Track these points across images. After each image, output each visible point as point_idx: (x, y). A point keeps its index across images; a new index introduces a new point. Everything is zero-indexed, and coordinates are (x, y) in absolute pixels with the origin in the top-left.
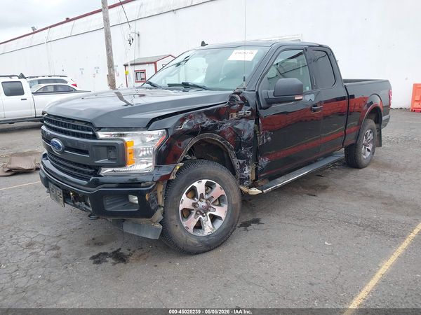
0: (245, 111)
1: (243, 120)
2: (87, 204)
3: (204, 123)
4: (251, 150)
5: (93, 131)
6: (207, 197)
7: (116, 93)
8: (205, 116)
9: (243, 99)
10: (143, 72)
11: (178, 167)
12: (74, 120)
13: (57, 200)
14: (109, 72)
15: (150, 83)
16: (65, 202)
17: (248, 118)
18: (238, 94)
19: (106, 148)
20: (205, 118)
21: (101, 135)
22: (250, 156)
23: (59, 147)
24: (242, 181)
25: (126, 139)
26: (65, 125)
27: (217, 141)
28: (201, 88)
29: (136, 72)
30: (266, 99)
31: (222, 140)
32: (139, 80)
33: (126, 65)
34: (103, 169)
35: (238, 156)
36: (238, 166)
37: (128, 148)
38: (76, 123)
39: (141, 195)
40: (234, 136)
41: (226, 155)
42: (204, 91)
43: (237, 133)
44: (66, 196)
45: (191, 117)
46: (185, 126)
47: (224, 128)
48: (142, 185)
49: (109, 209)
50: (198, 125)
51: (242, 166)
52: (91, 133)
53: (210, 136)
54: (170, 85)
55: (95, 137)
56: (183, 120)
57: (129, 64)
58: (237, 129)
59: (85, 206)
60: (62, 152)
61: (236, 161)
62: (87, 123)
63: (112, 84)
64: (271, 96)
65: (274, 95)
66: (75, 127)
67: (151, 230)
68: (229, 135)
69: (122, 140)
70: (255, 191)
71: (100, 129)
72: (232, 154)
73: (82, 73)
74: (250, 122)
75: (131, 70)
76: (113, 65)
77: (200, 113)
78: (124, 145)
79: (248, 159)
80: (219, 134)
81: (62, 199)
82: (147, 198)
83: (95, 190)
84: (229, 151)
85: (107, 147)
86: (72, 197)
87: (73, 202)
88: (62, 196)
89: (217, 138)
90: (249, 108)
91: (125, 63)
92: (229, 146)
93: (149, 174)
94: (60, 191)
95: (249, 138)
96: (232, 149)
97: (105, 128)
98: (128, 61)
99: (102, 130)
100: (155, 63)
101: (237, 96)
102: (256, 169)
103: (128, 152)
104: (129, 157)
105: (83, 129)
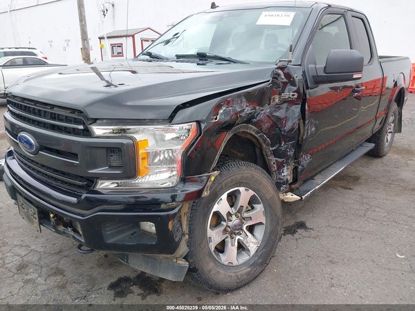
0: (289, 93)
1: (285, 105)
2: (75, 231)
3: (243, 111)
4: (293, 145)
5: (84, 124)
6: (246, 215)
7: (92, 68)
8: (244, 100)
9: (288, 76)
10: (120, 46)
11: (213, 178)
12: (53, 106)
13: (30, 221)
14: (83, 44)
15: (150, 54)
16: (40, 223)
17: (291, 102)
18: (282, 68)
19: (105, 150)
20: (245, 104)
21: (98, 130)
22: (291, 153)
23: (31, 145)
24: (278, 185)
25: (138, 137)
26: (39, 113)
27: (251, 134)
28: (227, 60)
29: (113, 46)
30: (313, 77)
31: (257, 133)
32: (115, 54)
33: (100, 38)
34: (100, 182)
35: (276, 153)
36: (275, 166)
37: (141, 151)
38: (56, 111)
39: (161, 223)
40: (272, 126)
41: (258, 151)
42: (233, 65)
43: (277, 123)
44: (43, 216)
45: (228, 103)
46: (221, 116)
47: (261, 117)
48: (163, 206)
49: (111, 241)
51: (280, 166)
52: (81, 127)
53: (245, 127)
54: (178, 57)
55: (87, 133)
56: (219, 106)
57: (105, 37)
58: (277, 117)
59: (72, 233)
60: (36, 153)
61: (273, 160)
62: (73, 110)
63: (87, 59)
64: (321, 73)
65: (325, 72)
66: (54, 117)
67: (171, 269)
68: (266, 126)
69: (131, 138)
70: (291, 197)
71: (95, 121)
72: (268, 150)
73: (51, 46)
74: (293, 107)
75: (107, 43)
76: (87, 37)
77: (239, 96)
78: (134, 146)
79: (287, 157)
80: (255, 124)
81: (37, 220)
82: (170, 227)
83: (90, 214)
84: (264, 146)
85: (108, 148)
86: (53, 220)
87: (54, 227)
88: (36, 216)
89: (252, 130)
90: (295, 88)
91: (100, 35)
92: (265, 141)
93: (172, 189)
94: (33, 210)
95: (292, 129)
96: (268, 145)
97: (103, 119)
98: (104, 33)
99: (98, 122)
100: (133, 36)
101: (280, 72)
102: (296, 168)
103: (140, 158)
104: (142, 165)
105: (67, 120)
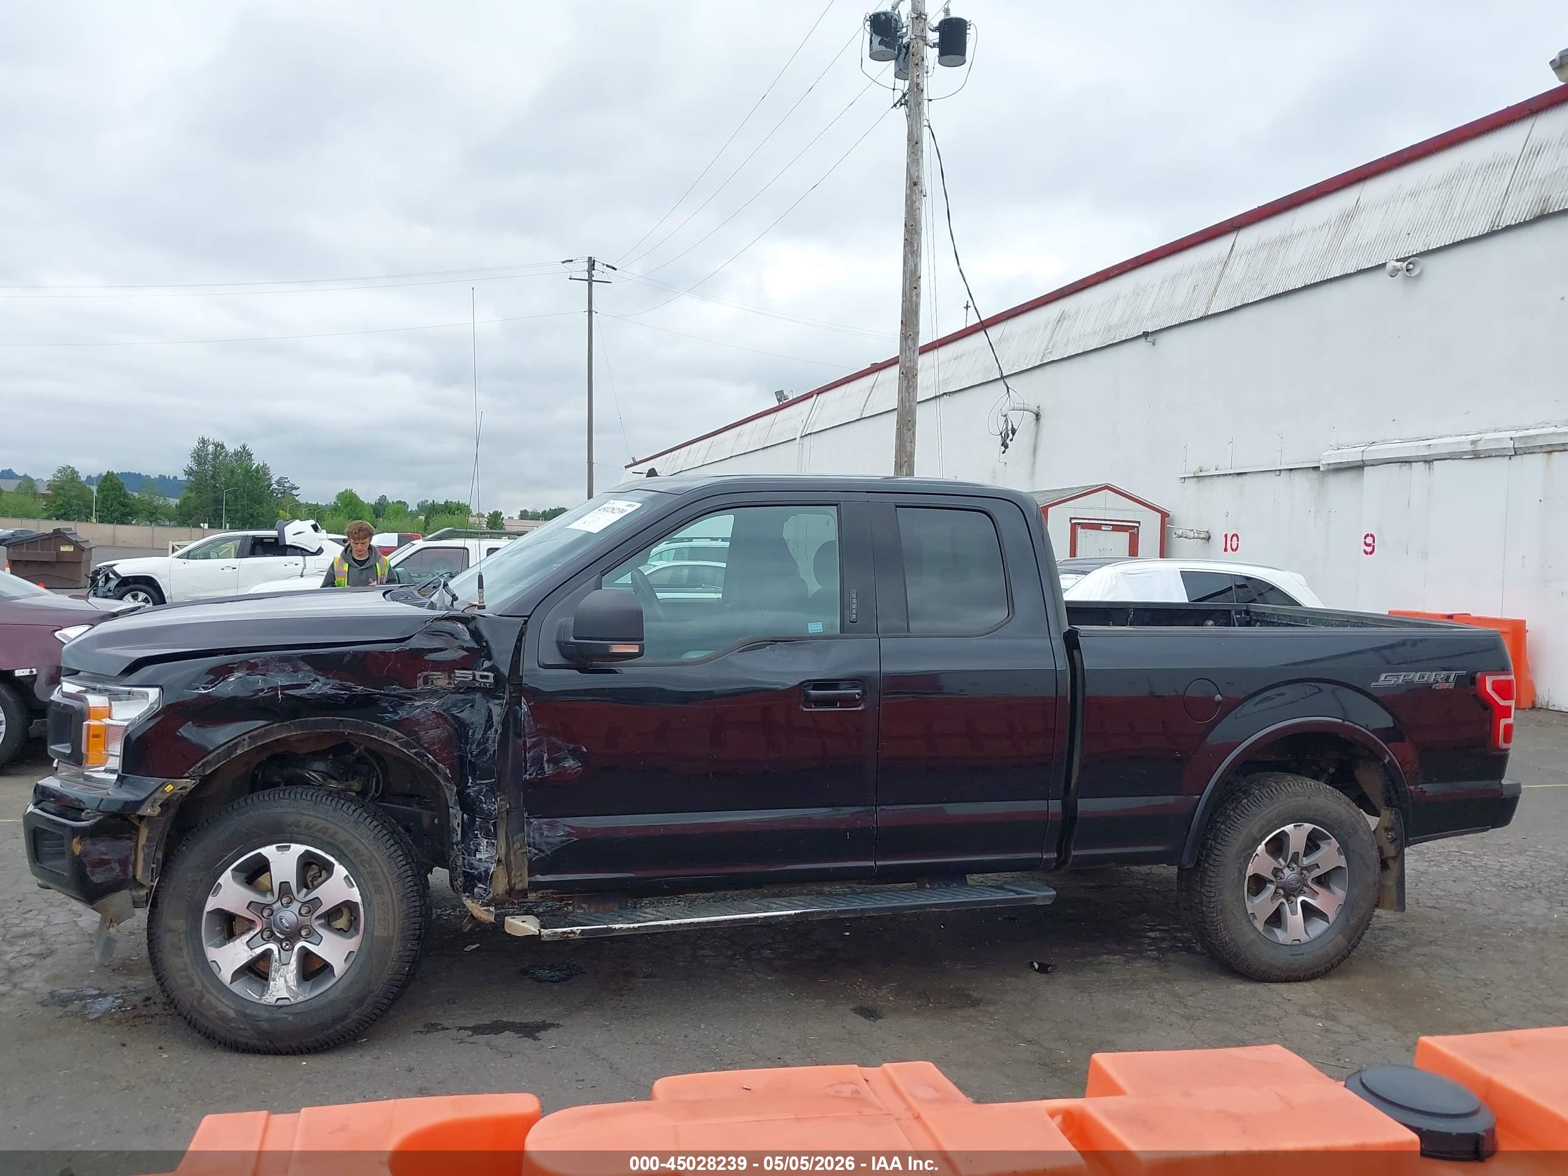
50: (275, 689)
